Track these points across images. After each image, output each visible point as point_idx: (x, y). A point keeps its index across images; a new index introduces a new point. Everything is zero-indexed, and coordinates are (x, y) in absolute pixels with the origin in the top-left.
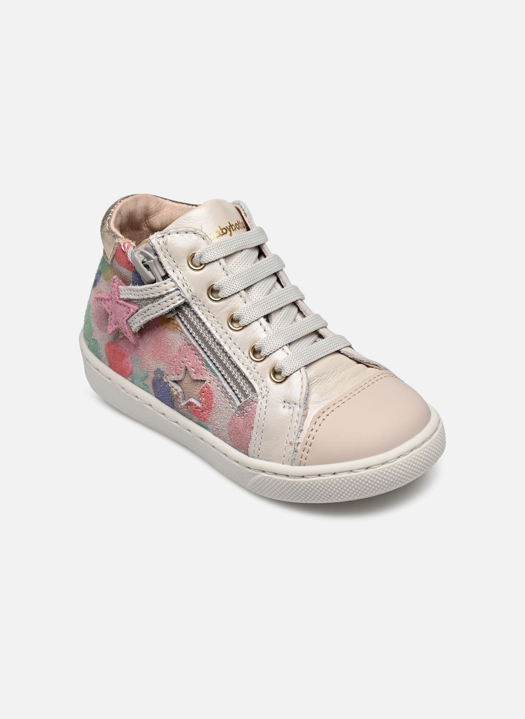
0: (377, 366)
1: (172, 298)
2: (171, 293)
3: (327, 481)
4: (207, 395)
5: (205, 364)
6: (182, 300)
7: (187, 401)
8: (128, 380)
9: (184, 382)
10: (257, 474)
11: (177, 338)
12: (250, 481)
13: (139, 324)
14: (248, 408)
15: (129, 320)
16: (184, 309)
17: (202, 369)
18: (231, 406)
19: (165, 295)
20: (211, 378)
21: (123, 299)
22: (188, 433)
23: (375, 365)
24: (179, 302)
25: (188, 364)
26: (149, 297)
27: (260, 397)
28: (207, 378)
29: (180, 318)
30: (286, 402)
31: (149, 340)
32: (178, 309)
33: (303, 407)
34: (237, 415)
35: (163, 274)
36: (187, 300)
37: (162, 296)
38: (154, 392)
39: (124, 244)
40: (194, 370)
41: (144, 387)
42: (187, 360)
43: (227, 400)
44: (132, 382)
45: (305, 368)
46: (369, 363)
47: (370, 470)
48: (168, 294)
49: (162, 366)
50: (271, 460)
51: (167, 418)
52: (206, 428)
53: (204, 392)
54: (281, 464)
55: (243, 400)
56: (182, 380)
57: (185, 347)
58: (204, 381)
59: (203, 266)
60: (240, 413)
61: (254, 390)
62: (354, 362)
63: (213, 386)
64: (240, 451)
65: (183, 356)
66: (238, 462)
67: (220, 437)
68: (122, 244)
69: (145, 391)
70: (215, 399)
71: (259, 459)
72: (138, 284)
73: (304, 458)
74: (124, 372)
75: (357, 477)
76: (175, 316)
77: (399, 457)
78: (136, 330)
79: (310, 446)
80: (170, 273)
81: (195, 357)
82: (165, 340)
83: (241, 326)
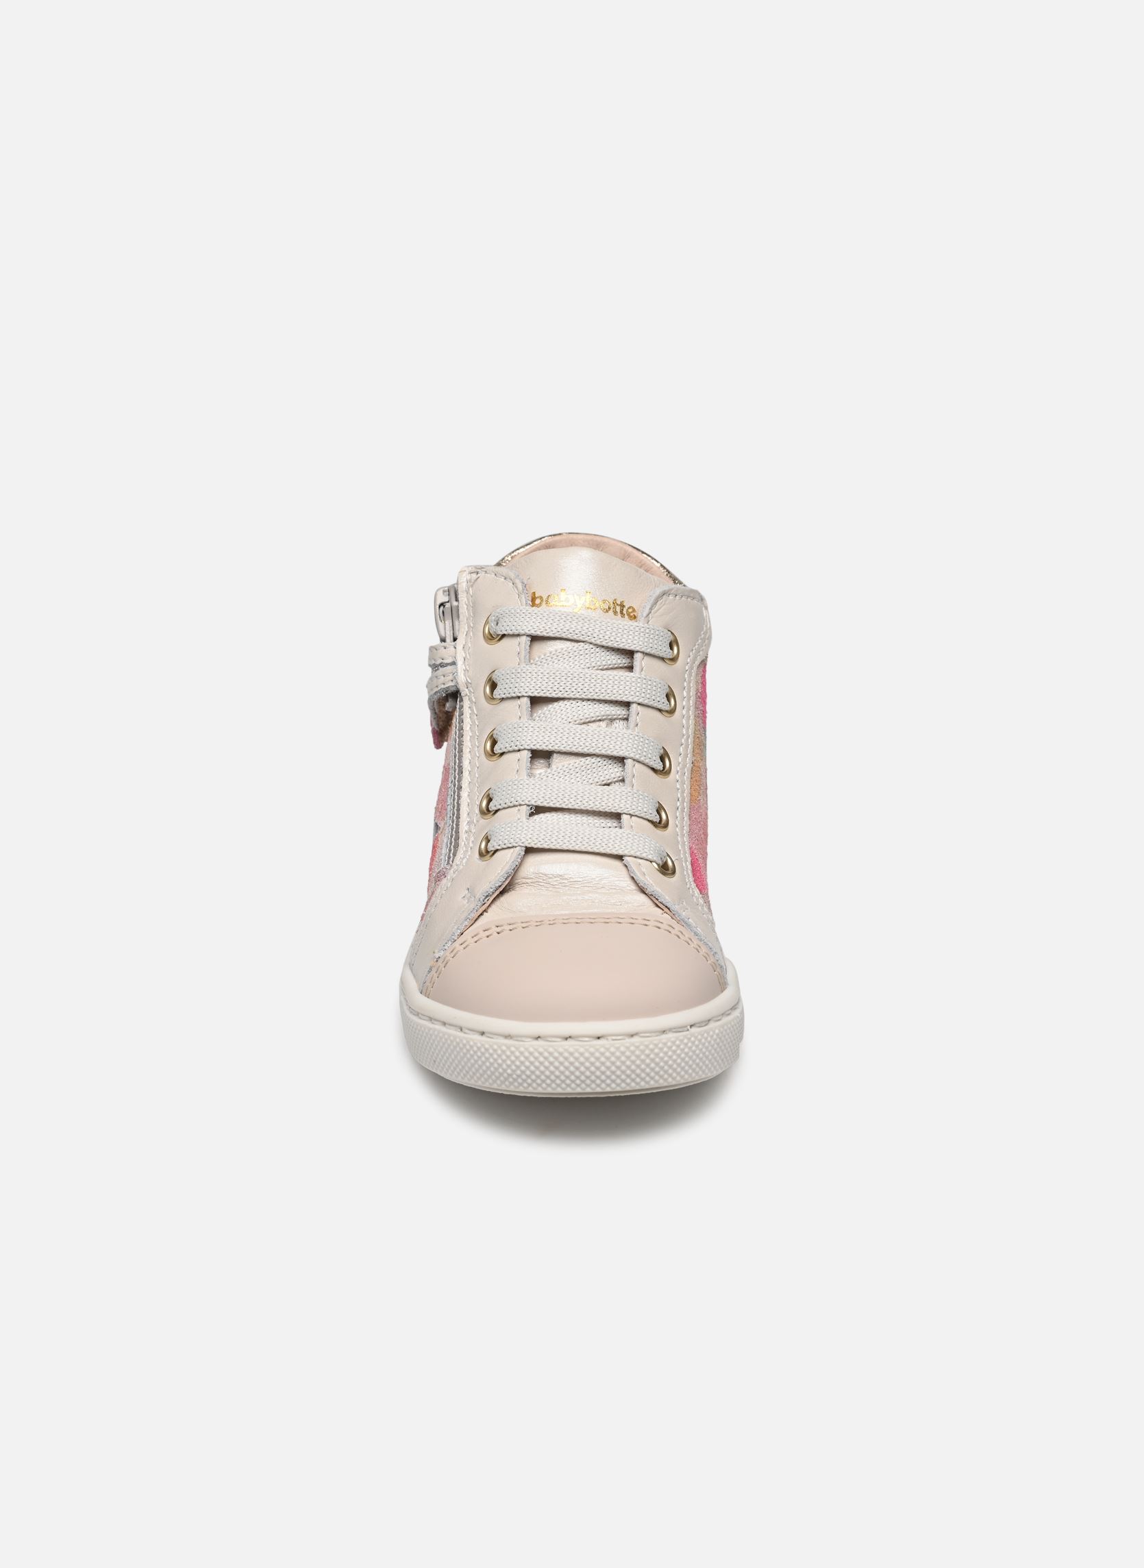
0: (669, 909)
6: (454, 683)
23: (666, 907)
24: (450, 685)
30: (470, 890)
36: (458, 685)
46: (657, 899)
59: (497, 637)
62: (633, 887)
73: (432, 983)
79: (444, 967)
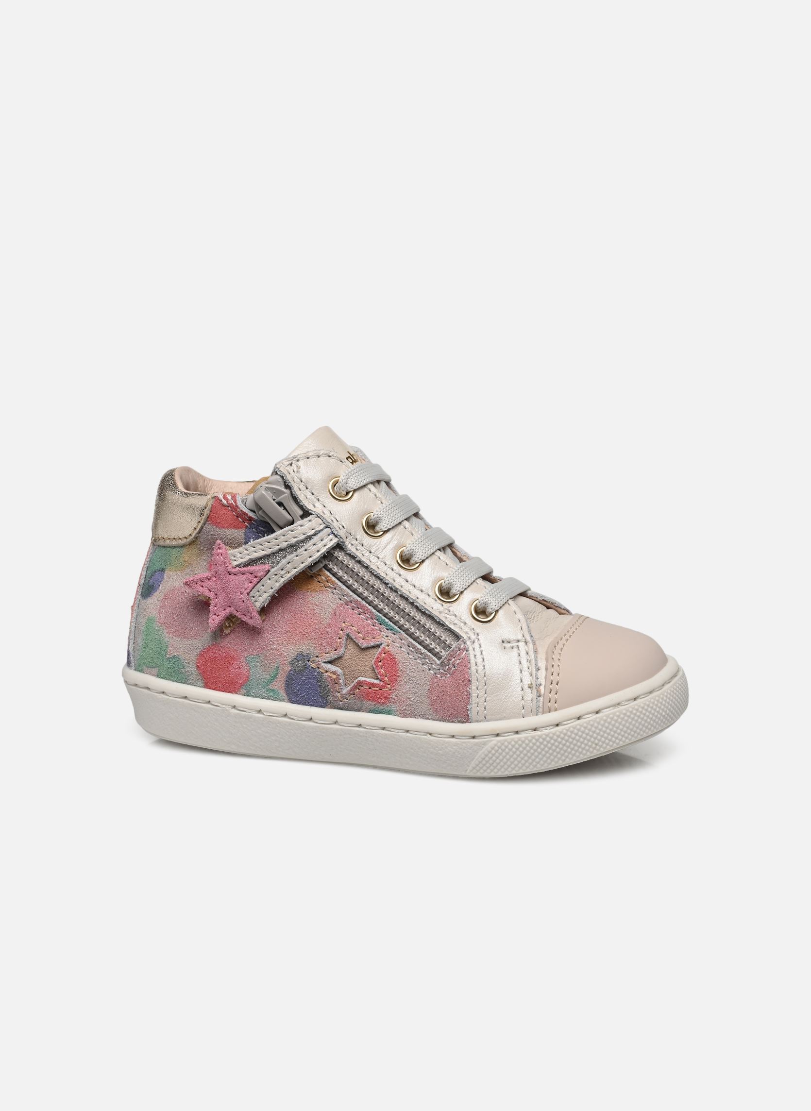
1: (321, 539)
2: (319, 531)
3: (591, 723)
4: (389, 663)
5: (377, 622)
6: (335, 540)
7: (354, 683)
8: (240, 694)
9: (346, 658)
10: (488, 741)
11: (328, 599)
12: (476, 758)
13: (271, 592)
14: (456, 660)
15: (251, 593)
16: (336, 554)
17: (373, 630)
18: (426, 667)
19: (312, 537)
20: (389, 638)
21: (239, 566)
22: (357, 730)
24: (330, 544)
25: (351, 629)
26: (289, 543)
27: (468, 643)
28: (385, 641)
29: (330, 570)
30: (505, 642)
31: (281, 618)
32: (328, 556)
33: (531, 641)
34: (438, 676)
35: (301, 513)
36: (342, 538)
37: (310, 538)
38: (288, 695)
39: (224, 495)
40: (361, 636)
41: (270, 694)
42: (348, 624)
43: (419, 661)
44: (248, 695)
45: (513, 600)
47: (638, 701)
48: (315, 534)
49: (305, 647)
50: (505, 717)
51: (317, 723)
52: (388, 713)
53: (380, 661)
54: (520, 718)
55: (444, 653)
56: (342, 657)
57: (342, 609)
58: (378, 646)
59: (351, 494)
60: (442, 671)
61: (457, 637)
63: (394, 649)
64: (452, 722)
65: (341, 621)
66: (453, 737)
67: (415, 716)
68: (221, 497)
69: (272, 700)
70: (400, 664)
71: (487, 721)
72: (266, 535)
73: (553, 701)
74: (230, 687)
75: (627, 711)
76: (321, 568)
77: (663, 685)
78: (263, 604)
79: (557, 684)
80: (310, 507)
81: (359, 618)
82: (309, 607)
83: (417, 561)
